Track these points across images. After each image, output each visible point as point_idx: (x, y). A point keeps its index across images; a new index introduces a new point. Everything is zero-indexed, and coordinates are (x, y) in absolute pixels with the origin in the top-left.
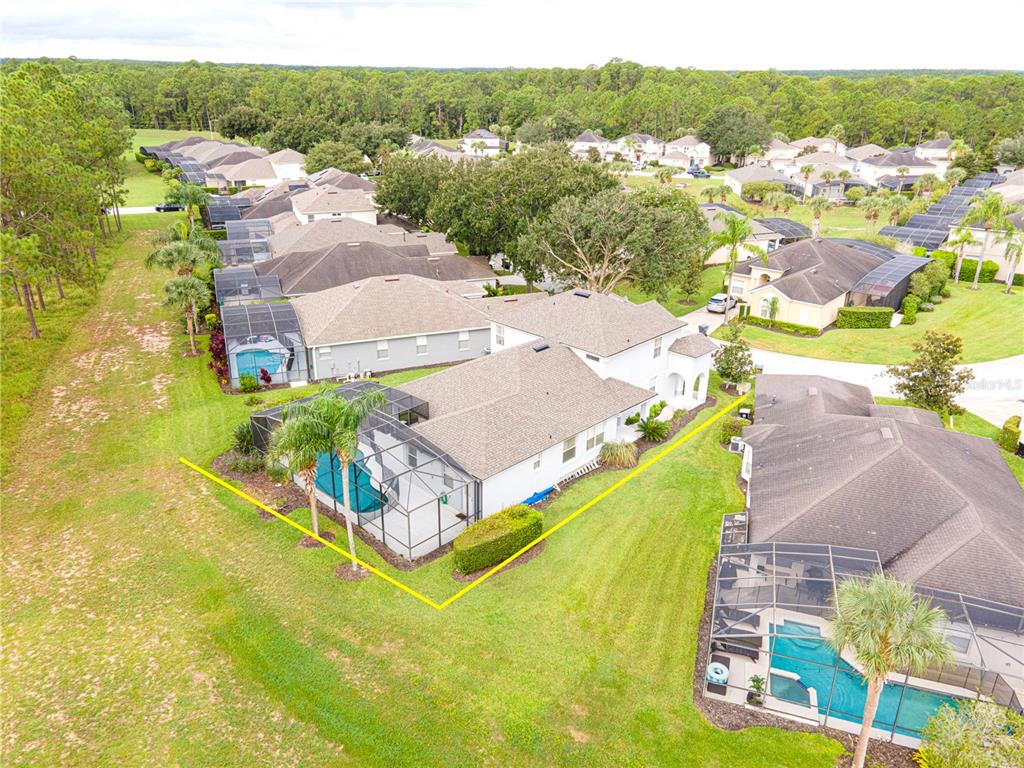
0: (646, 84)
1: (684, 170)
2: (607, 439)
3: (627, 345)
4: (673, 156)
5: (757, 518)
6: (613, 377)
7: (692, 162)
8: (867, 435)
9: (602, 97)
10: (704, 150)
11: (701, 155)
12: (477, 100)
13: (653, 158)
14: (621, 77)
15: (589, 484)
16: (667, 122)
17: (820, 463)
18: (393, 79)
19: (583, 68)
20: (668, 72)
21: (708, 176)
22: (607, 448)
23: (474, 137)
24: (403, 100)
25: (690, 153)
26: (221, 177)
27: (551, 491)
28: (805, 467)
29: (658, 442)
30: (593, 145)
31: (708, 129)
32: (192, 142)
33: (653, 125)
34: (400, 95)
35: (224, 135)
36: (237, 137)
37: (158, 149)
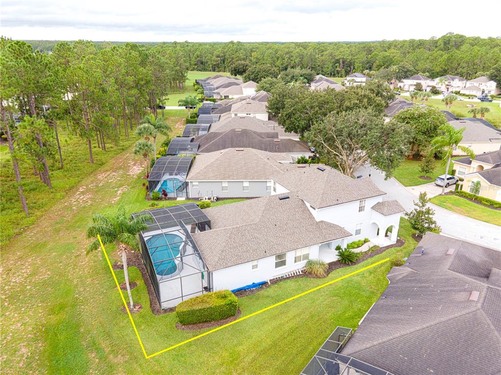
0: (464, 48)
1: (476, 97)
2: (311, 258)
3: (336, 203)
4: (470, 88)
5: (358, 335)
6: (324, 220)
7: (483, 92)
8: (462, 293)
9: (435, 55)
10: (493, 84)
11: (489, 89)
12: (363, 57)
13: (458, 90)
14: (450, 43)
15: (291, 284)
16: (474, 68)
17: (419, 306)
18: (321, 47)
19: (428, 39)
20: (482, 40)
21: (491, 101)
22: (310, 263)
23: (352, 77)
24: (323, 58)
25: (482, 87)
26: (218, 93)
27: (264, 284)
28: (408, 306)
29: (348, 265)
30: (419, 81)
31: (496, 73)
32: (216, 77)
33: (464, 70)
34: (322, 56)
35: (232, 74)
36: (238, 75)
37: (202, 80)
